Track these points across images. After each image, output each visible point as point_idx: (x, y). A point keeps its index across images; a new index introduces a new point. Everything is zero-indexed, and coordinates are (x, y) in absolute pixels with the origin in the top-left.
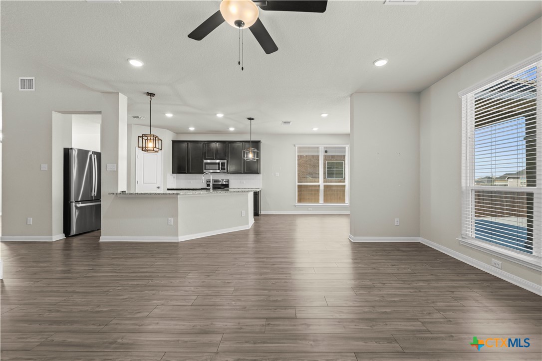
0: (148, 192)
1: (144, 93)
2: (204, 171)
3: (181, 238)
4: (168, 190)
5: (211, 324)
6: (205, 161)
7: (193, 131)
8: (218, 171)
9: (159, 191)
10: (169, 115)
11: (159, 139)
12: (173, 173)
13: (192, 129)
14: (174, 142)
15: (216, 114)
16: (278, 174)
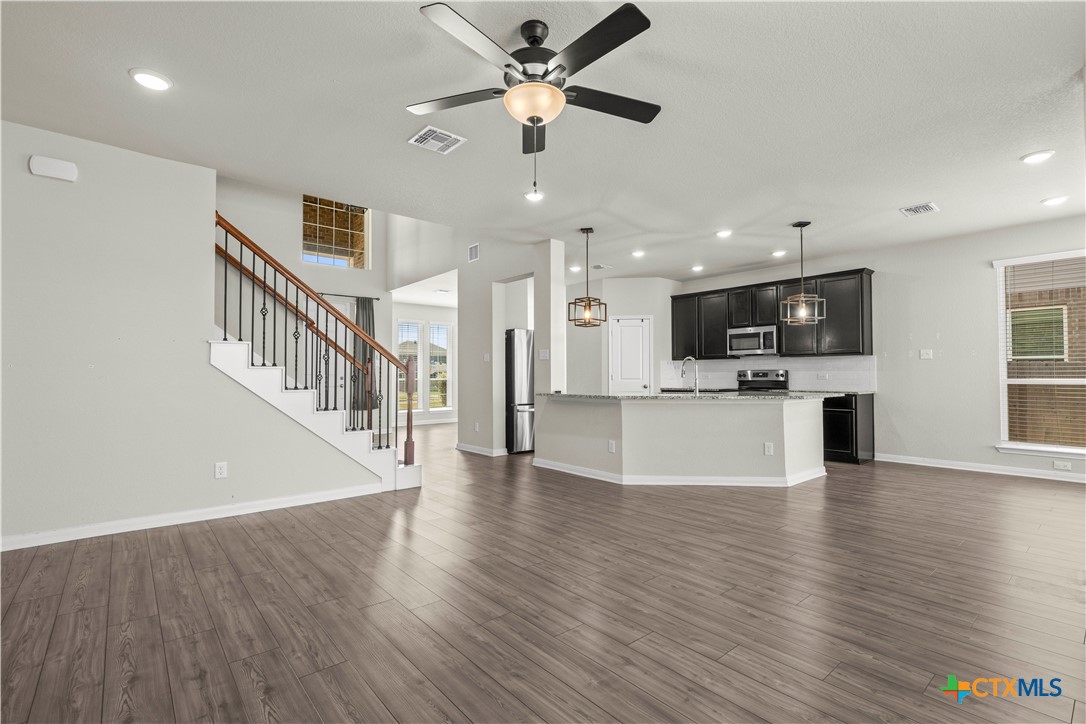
0: (576, 394)
1: (578, 231)
2: (729, 352)
3: (628, 479)
4: (663, 391)
5: (514, 597)
6: (731, 332)
7: (702, 272)
8: (759, 352)
9: (646, 393)
10: (638, 254)
11: (600, 304)
12: (674, 359)
13: (698, 269)
14: (675, 299)
15: (715, 233)
16: (928, 354)
